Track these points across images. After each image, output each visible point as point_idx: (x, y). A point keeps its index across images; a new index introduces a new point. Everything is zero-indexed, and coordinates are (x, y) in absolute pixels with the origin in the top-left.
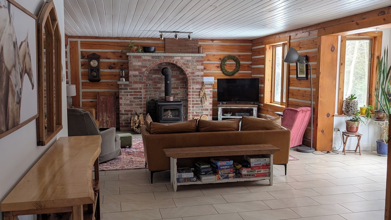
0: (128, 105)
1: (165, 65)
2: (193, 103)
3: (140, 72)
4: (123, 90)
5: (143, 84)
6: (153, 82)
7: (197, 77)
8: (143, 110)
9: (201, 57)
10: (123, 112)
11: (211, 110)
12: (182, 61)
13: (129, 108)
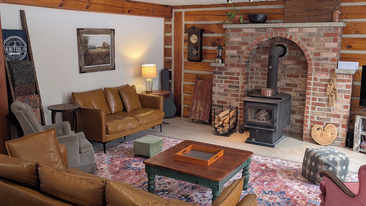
0: (221, 94)
1: (280, 40)
2: (313, 102)
3: (239, 50)
4: (216, 75)
5: (242, 68)
6: (262, 65)
7: (325, 62)
8: (239, 103)
9: (333, 27)
10: (216, 103)
11: (345, 117)
12: (301, 35)
13: (223, 99)
